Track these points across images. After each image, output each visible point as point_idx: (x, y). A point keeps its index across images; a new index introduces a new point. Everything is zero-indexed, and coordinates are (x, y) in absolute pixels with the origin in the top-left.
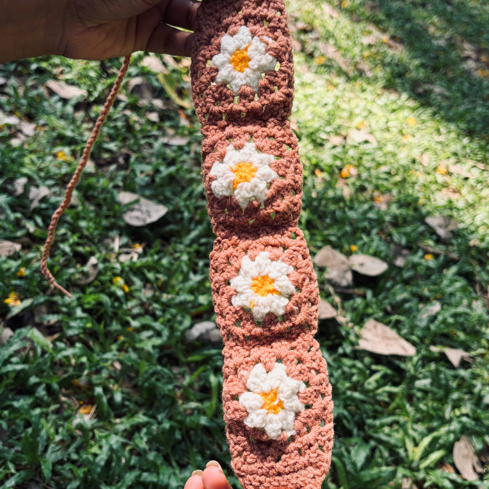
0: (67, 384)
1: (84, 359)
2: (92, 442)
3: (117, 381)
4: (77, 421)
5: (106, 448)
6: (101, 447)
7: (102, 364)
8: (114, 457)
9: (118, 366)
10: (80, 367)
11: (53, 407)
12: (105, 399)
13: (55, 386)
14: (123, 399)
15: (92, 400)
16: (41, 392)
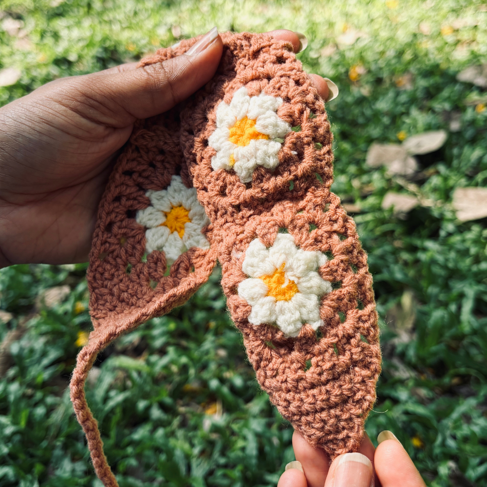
0: (179, 393)
1: (184, 360)
2: (234, 438)
3: (229, 367)
4: (207, 424)
5: (251, 437)
6: (245, 438)
7: (205, 358)
8: (265, 441)
9: (222, 353)
10: (184, 369)
11: (176, 422)
12: (225, 390)
13: (168, 400)
14: (245, 381)
15: (212, 398)
16: (156, 413)
